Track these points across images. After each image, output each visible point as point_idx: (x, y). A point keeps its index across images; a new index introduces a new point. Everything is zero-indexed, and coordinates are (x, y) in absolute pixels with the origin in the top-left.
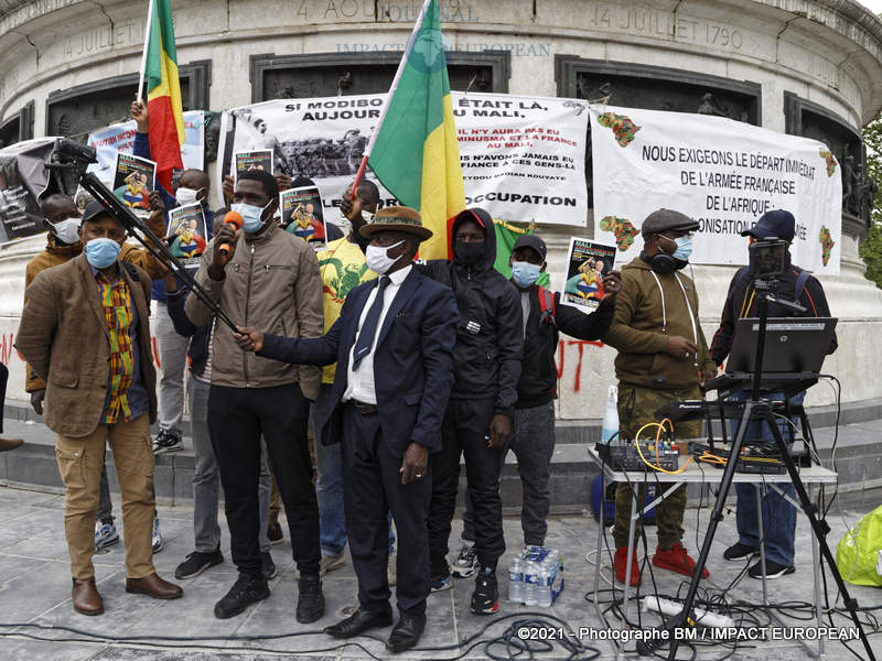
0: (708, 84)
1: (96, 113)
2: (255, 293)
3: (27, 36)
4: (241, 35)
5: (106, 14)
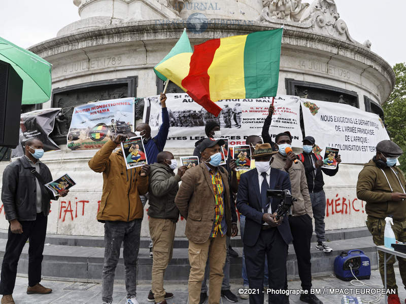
0: (341, 92)
1: (78, 98)
4: (153, 66)
5: (87, 55)
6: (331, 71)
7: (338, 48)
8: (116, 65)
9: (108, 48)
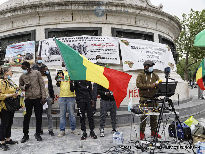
0: (143, 33)
1: (8, 42)
4: (43, 24)
5: (11, 20)
6: (137, 23)
7: (140, 10)
8: (25, 24)
9: (20, 16)
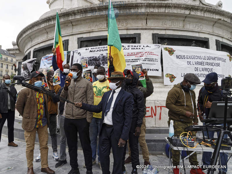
0: (194, 39)
1: (43, 53)
2: (76, 94)
3: (30, 37)
4: (76, 33)
5: (46, 31)
6: (186, 26)
7: (190, 10)
9: (54, 26)
